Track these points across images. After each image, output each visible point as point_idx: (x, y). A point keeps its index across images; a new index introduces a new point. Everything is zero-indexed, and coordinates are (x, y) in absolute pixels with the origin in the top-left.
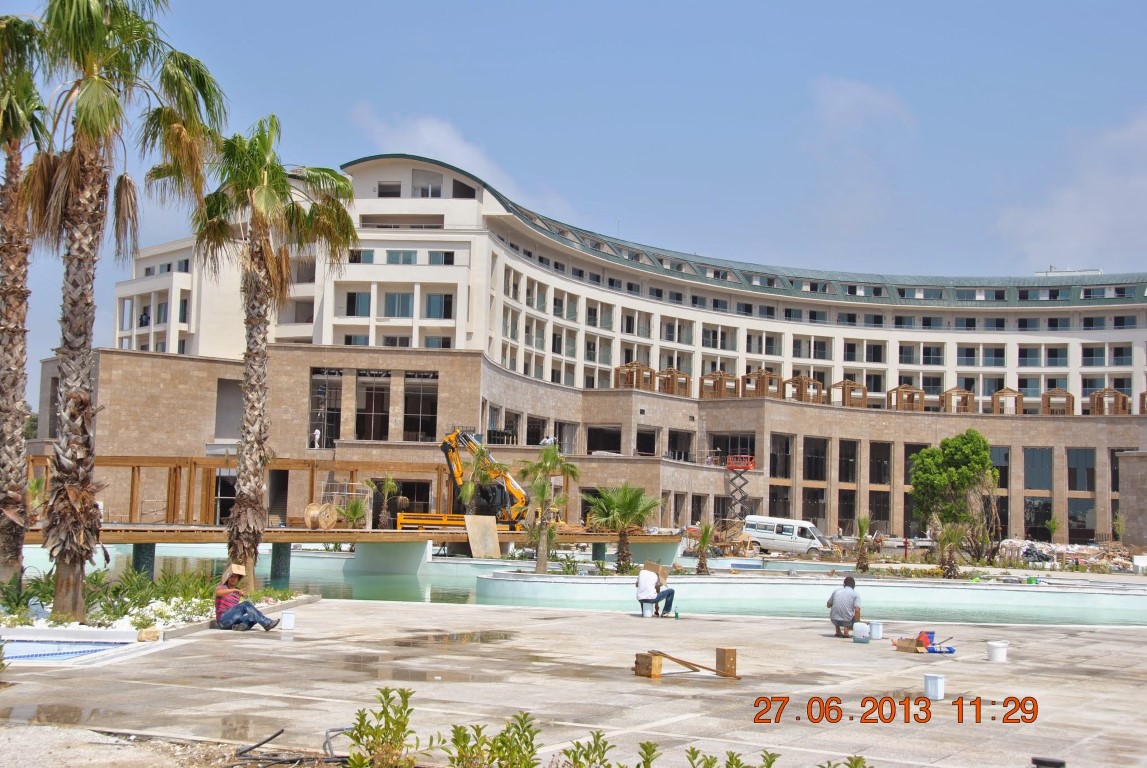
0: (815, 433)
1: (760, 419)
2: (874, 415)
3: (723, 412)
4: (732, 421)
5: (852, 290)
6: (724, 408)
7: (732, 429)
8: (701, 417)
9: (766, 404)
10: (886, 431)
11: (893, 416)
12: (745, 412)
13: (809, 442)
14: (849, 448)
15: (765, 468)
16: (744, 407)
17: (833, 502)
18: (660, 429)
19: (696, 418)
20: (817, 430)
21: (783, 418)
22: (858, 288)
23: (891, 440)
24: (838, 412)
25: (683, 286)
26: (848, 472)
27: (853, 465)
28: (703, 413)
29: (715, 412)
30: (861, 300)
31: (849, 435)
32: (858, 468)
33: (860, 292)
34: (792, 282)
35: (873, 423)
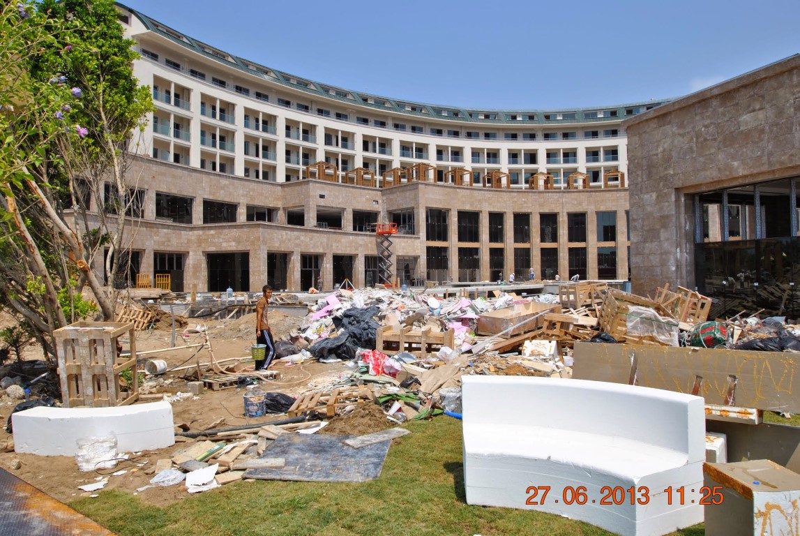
0: (467, 208)
1: (416, 198)
2: (516, 194)
3: (395, 195)
4: (401, 202)
5: (514, 118)
6: (395, 192)
7: (401, 207)
8: (383, 201)
9: (420, 186)
10: (525, 205)
11: (530, 194)
12: (408, 194)
13: (462, 215)
14: (496, 218)
15: (421, 234)
16: (406, 191)
17: (485, 257)
18: (344, 209)
19: (380, 201)
20: (469, 205)
21: (438, 197)
22: (518, 116)
23: (529, 211)
24: (486, 192)
25: (386, 116)
26: (496, 235)
27: (502, 230)
28: (384, 198)
29: (391, 197)
30: (520, 123)
31: (496, 209)
32: (505, 232)
33: (519, 119)
34: (471, 115)
35: (515, 199)
